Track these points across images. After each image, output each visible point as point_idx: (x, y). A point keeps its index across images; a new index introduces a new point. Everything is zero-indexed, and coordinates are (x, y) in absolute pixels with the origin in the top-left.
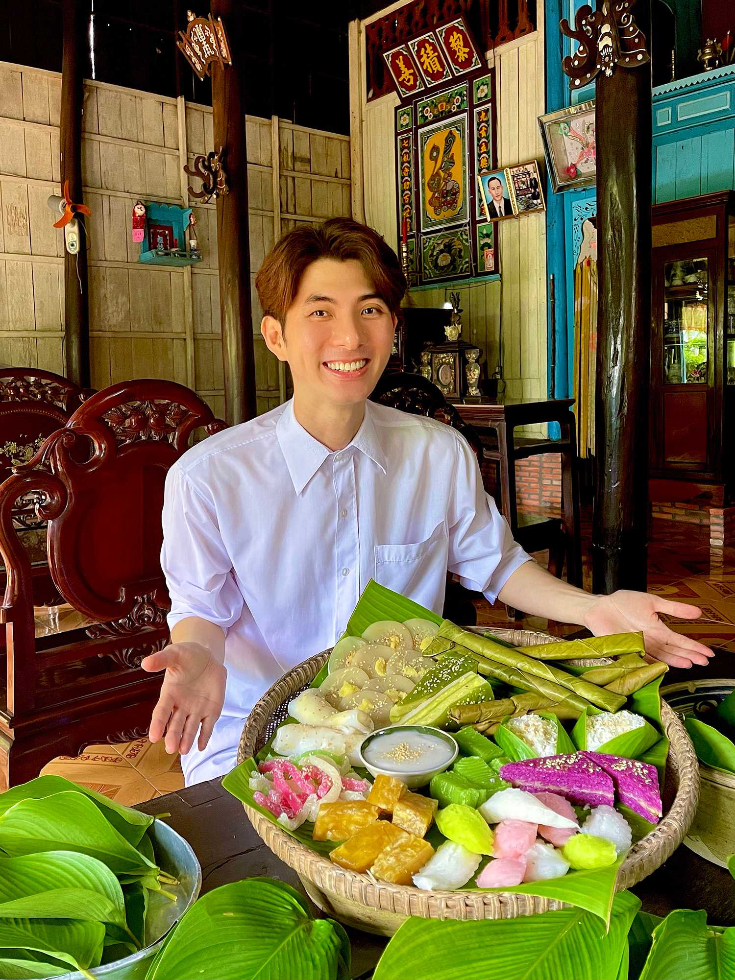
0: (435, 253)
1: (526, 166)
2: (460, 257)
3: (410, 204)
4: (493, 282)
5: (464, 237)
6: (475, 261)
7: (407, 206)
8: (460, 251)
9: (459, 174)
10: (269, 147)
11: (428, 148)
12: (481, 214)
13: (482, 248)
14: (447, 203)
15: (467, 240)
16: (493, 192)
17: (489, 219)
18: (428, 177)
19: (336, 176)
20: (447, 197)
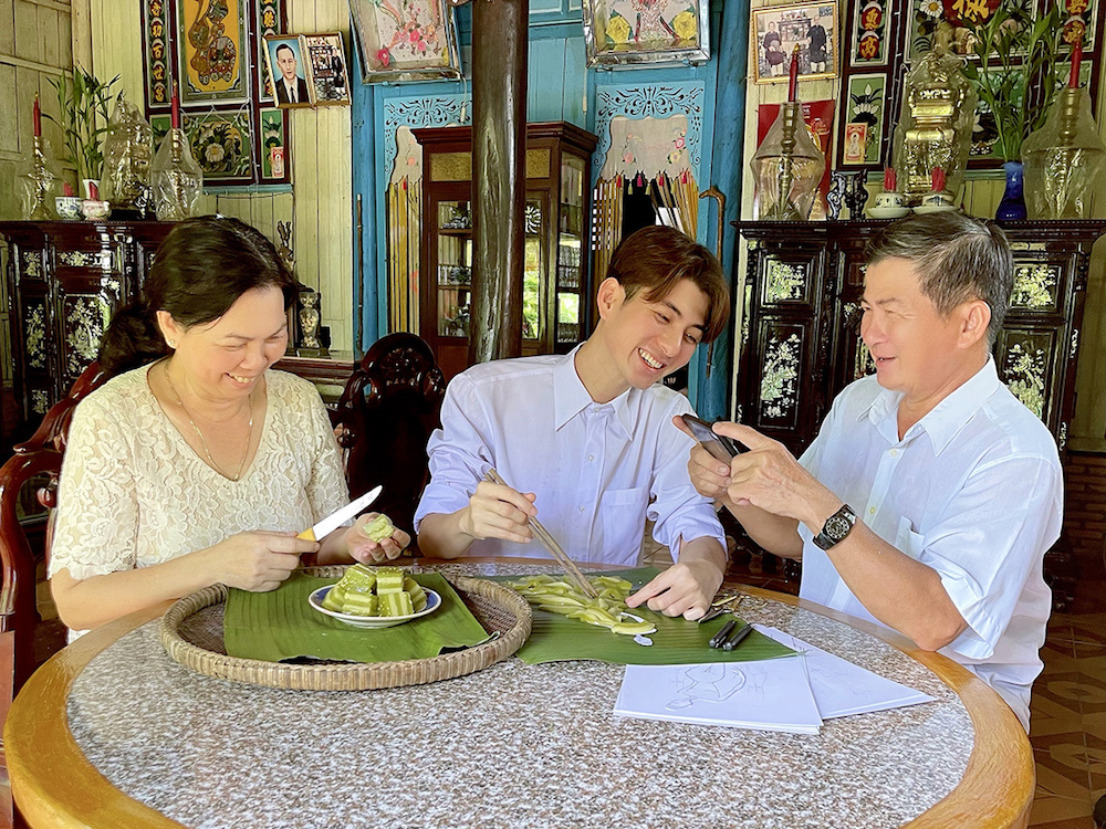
0: (201, 142)
1: (328, 38)
2: (238, 152)
3: (164, 60)
4: (281, 196)
5: (243, 124)
6: (259, 162)
7: (158, 63)
8: (238, 144)
9: (233, 28)
12: (266, 95)
13: (267, 144)
14: (216, 69)
15: (247, 130)
16: (283, 65)
17: (277, 104)
18: (189, 24)
20: (217, 61)
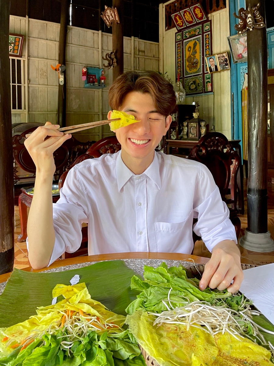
0: (189, 84)
1: (223, 54)
2: (199, 86)
3: (181, 67)
4: (211, 95)
5: (200, 79)
6: (204, 87)
7: (179, 67)
8: (199, 84)
9: (198, 56)
10: (130, 47)
11: (187, 47)
12: (206, 71)
13: (207, 83)
14: (194, 67)
15: (201, 80)
16: (211, 63)
17: (209, 72)
18: (187, 57)
19: (154, 57)
20: (194, 65)
